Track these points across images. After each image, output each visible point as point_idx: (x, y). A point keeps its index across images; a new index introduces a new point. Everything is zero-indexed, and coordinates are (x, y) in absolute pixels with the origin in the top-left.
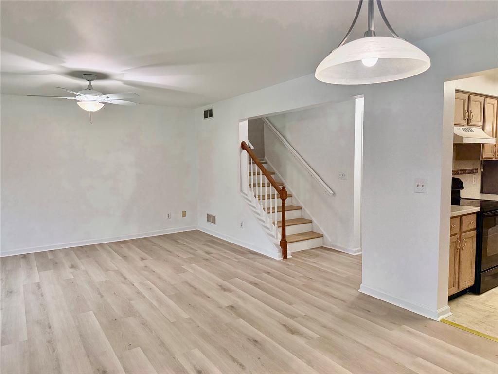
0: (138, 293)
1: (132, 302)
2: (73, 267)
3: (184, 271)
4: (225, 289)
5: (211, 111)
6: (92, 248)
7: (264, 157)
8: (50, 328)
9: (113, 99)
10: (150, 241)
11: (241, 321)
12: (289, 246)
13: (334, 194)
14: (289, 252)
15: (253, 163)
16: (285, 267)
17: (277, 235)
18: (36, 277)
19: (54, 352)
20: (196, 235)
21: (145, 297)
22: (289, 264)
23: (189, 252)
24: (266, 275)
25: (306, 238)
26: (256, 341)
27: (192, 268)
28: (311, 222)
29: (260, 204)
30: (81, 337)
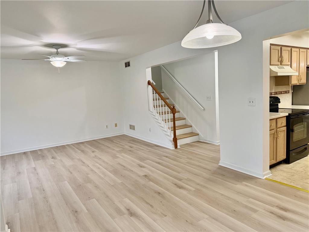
0: (92, 170)
1: (89, 176)
2: (53, 158)
3: (118, 157)
4: (141, 167)
5: (129, 63)
6: (63, 147)
7: (162, 89)
8: (44, 190)
9: (71, 59)
10: (97, 142)
11: (151, 183)
12: (178, 141)
13: (204, 109)
14: (178, 144)
15: (155, 93)
16: (176, 153)
17: (171, 135)
18: (33, 164)
19: (48, 203)
20: (123, 137)
21: (96, 173)
22: (179, 151)
23: (120, 147)
24: (165, 158)
25: (189, 136)
26: (159, 193)
27: (122, 156)
28: (191, 126)
29: (161, 117)
30: (62, 195)
